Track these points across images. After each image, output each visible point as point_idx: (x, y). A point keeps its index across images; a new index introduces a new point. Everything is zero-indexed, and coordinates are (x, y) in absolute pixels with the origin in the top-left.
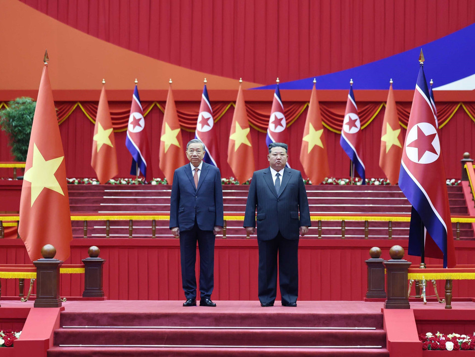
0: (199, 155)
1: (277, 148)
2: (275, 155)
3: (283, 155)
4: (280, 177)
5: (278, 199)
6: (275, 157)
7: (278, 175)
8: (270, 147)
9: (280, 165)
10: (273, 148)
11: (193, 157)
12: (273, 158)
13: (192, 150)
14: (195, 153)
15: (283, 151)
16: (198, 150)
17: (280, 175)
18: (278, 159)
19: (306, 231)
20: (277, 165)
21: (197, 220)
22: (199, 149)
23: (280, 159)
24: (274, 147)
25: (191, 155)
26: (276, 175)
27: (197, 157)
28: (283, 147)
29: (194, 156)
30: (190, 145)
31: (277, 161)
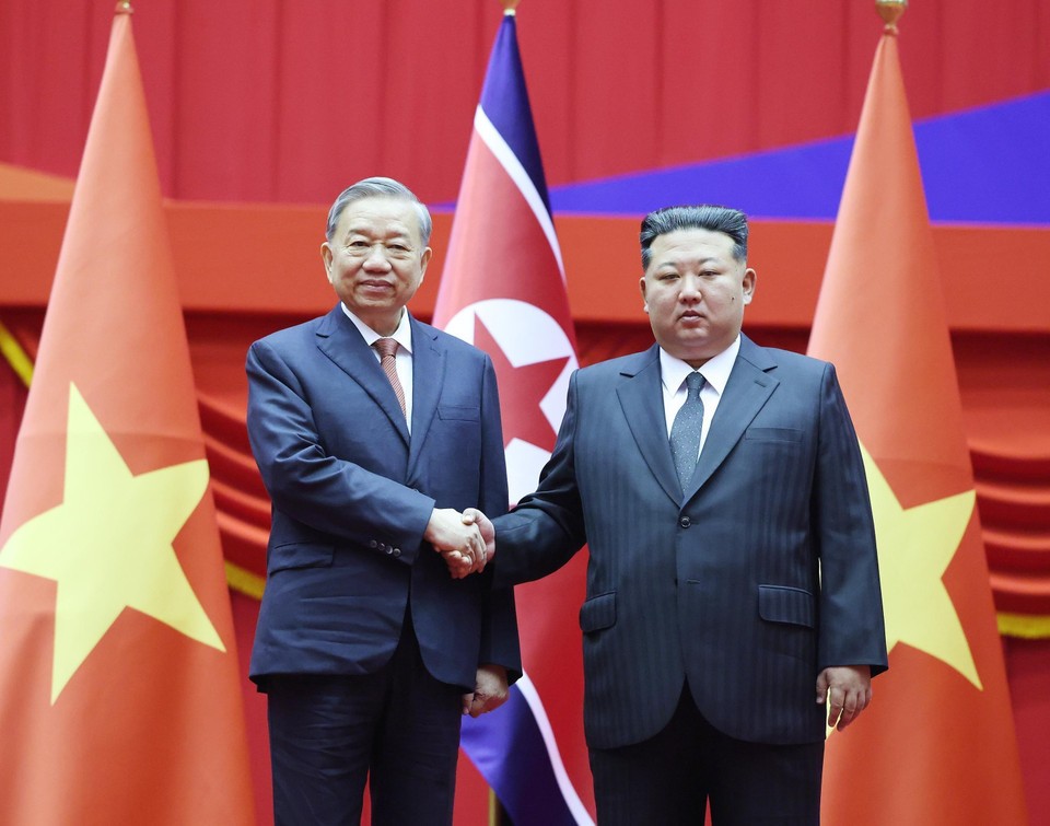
0: (400, 264)
1: (678, 235)
2: (669, 278)
3: (717, 273)
4: (704, 395)
5: (688, 513)
6: (667, 292)
7: (695, 384)
8: (649, 234)
9: (700, 331)
10: (659, 239)
11: (362, 276)
12: (660, 293)
13: (365, 241)
14: (377, 257)
15: (717, 247)
16: (392, 242)
17: (704, 383)
18: (685, 301)
19: (852, 697)
20: (685, 333)
21: (416, 626)
22: (397, 235)
23: (695, 301)
24: (664, 231)
25: (354, 261)
26: (687, 383)
27: (391, 278)
28: (711, 226)
29: (370, 272)
30: (350, 211)
31: (680, 309)
